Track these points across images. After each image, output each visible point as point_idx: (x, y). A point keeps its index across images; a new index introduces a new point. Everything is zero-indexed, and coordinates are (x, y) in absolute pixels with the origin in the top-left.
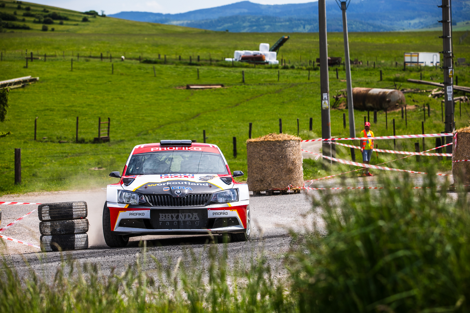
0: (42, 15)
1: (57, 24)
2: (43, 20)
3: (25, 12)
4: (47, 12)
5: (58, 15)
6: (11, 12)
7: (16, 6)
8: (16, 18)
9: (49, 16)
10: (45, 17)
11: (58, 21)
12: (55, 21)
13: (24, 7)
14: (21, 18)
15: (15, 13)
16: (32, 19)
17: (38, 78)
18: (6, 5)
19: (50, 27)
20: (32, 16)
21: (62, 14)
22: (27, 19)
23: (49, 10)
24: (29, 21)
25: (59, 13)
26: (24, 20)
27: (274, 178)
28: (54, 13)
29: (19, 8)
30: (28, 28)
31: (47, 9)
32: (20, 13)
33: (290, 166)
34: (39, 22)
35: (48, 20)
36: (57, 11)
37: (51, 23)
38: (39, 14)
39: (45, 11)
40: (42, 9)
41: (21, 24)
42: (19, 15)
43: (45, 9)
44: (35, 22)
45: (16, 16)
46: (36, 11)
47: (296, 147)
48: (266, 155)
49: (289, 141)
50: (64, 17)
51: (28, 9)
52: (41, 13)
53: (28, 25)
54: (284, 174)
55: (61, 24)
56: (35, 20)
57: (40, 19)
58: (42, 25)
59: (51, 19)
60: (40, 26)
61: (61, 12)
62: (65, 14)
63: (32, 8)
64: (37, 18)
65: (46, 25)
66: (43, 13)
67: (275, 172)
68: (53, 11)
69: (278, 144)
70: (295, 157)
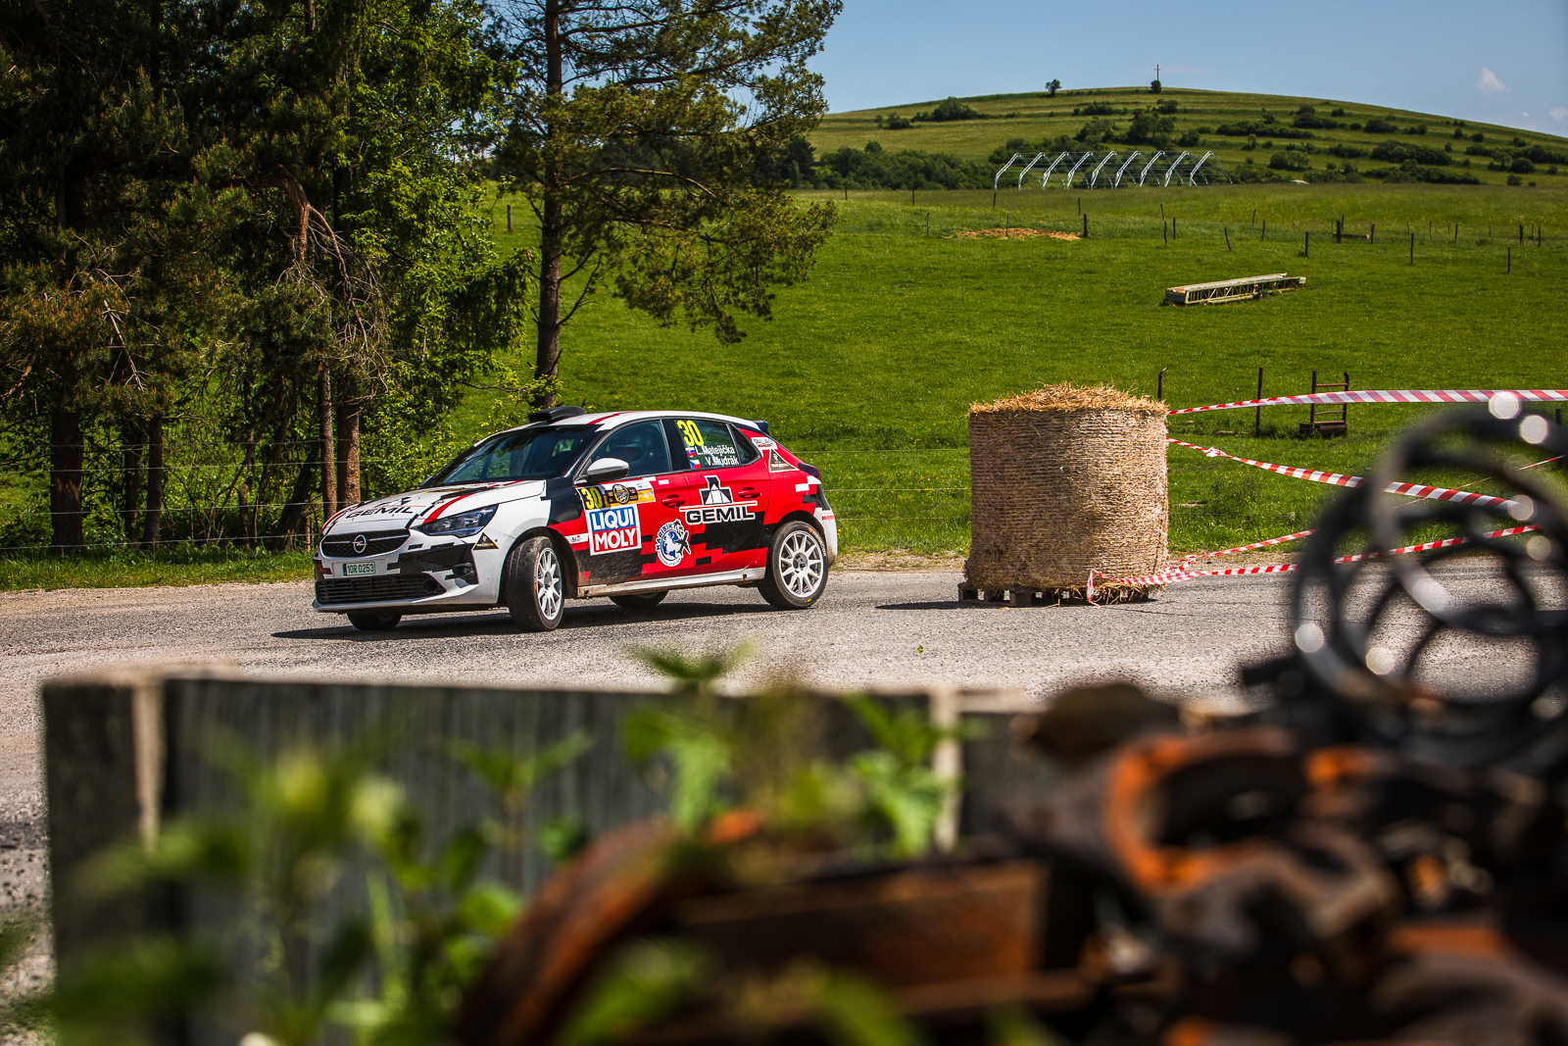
0: (1507, 151)
1: (1543, 172)
2: (1510, 163)
3: (1471, 144)
4: (1523, 144)
5: (1547, 152)
6: (1437, 146)
7: (1452, 131)
8: (1450, 159)
9: (1525, 154)
10: (1515, 156)
11: (1546, 167)
12: (1537, 167)
13: (1470, 134)
14: (1461, 159)
15: (1448, 149)
16: (1486, 161)
17: (1303, 280)
18: (1430, 130)
19: (1526, 178)
20: (1486, 154)
21: (1555, 149)
22: (1474, 160)
23: (1527, 141)
24: (1478, 167)
25: (1549, 148)
26: (1466, 164)
28: (1537, 147)
29: (1458, 136)
30: (1475, 182)
31: (1522, 139)
32: (1460, 146)
34: (1502, 169)
35: (1523, 163)
36: (1543, 144)
37: (1529, 170)
38: (1501, 151)
39: (1517, 143)
40: (1511, 139)
41: (1460, 172)
42: (1457, 152)
43: (1517, 137)
44: (1491, 168)
45: (1449, 154)
46: (1497, 142)
47: (1124, 434)
48: (1015, 460)
49: (1098, 411)
50: (1559, 156)
51: (1478, 138)
52: (1508, 147)
53: (1474, 173)
54: (1073, 531)
55: (1553, 172)
56: (1492, 163)
57: (1503, 162)
58: (1509, 174)
59: (1529, 161)
60: (1504, 176)
61: (1553, 144)
62: (1562, 149)
63: (1487, 136)
64: (1496, 158)
65: (1516, 175)
66: (1513, 147)
67: (1042, 522)
68: (1535, 142)
69: (1054, 421)
70: (1117, 471)
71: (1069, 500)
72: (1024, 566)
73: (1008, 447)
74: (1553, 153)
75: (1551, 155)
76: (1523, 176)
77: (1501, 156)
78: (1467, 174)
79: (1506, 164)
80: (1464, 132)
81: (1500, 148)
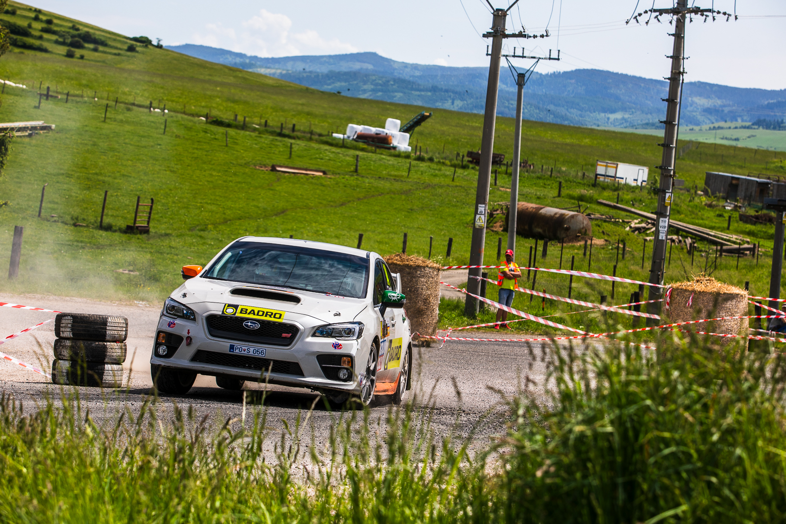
0: (68, 33)
1: (89, 49)
2: (69, 41)
3: (44, 25)
4: (78, 30)
5: (93, 36)
6: (23, 23)
7: (33, 15)
8: (30, 33)
9: (79, 36)
10: (73, 36)
11: (91, 46)
12: (86, 45)
13: (44, 18)
14: (37, 34)
15: (30, 26)
16: (54, 37)
17: (53, 126)
18: (18, 12)
19: (78, 52)
20: (54, 33)
21: (99, 35)
22: (46, 36)
23: (81, 27)
24: (48, 40)
25: (94, 34)
26: (41, 38)
28: (88, 32)
29: (36, 19)
30: (45, 51)
31: (78, 26)
32: (37, 26)
34: (63, 44)
35: (78, 42)
36: (91, 31)
37: (80, 47)
38: (64, 32)
39: (74, 28)
40: (70, 25)
41: (37, 43)
42: (35, 29)
43: (75, 25)
44: (57, 42)
45: (30, 30)
46: (61, 26)
50: (101, 40)
51: (49, 22)
52: (68, 30)
53: (46, 45)
55: (95, 50)
56: (57, 40)
57: (64, 39)
58: (68, 48)
59: (81, 41)
60: (63, 50)
62: (103, 36)
63: (55, 21)
64: (61, 36)
65: (73, 49)
66: (71, 31)
68: (86, 29)
74: (97, 37)
75: (95, 38)
76: (77, 50)
77: (64, 35)
78: (41, 44)
79: (67, 41)
80: (41, 17)
81: (63, 30)
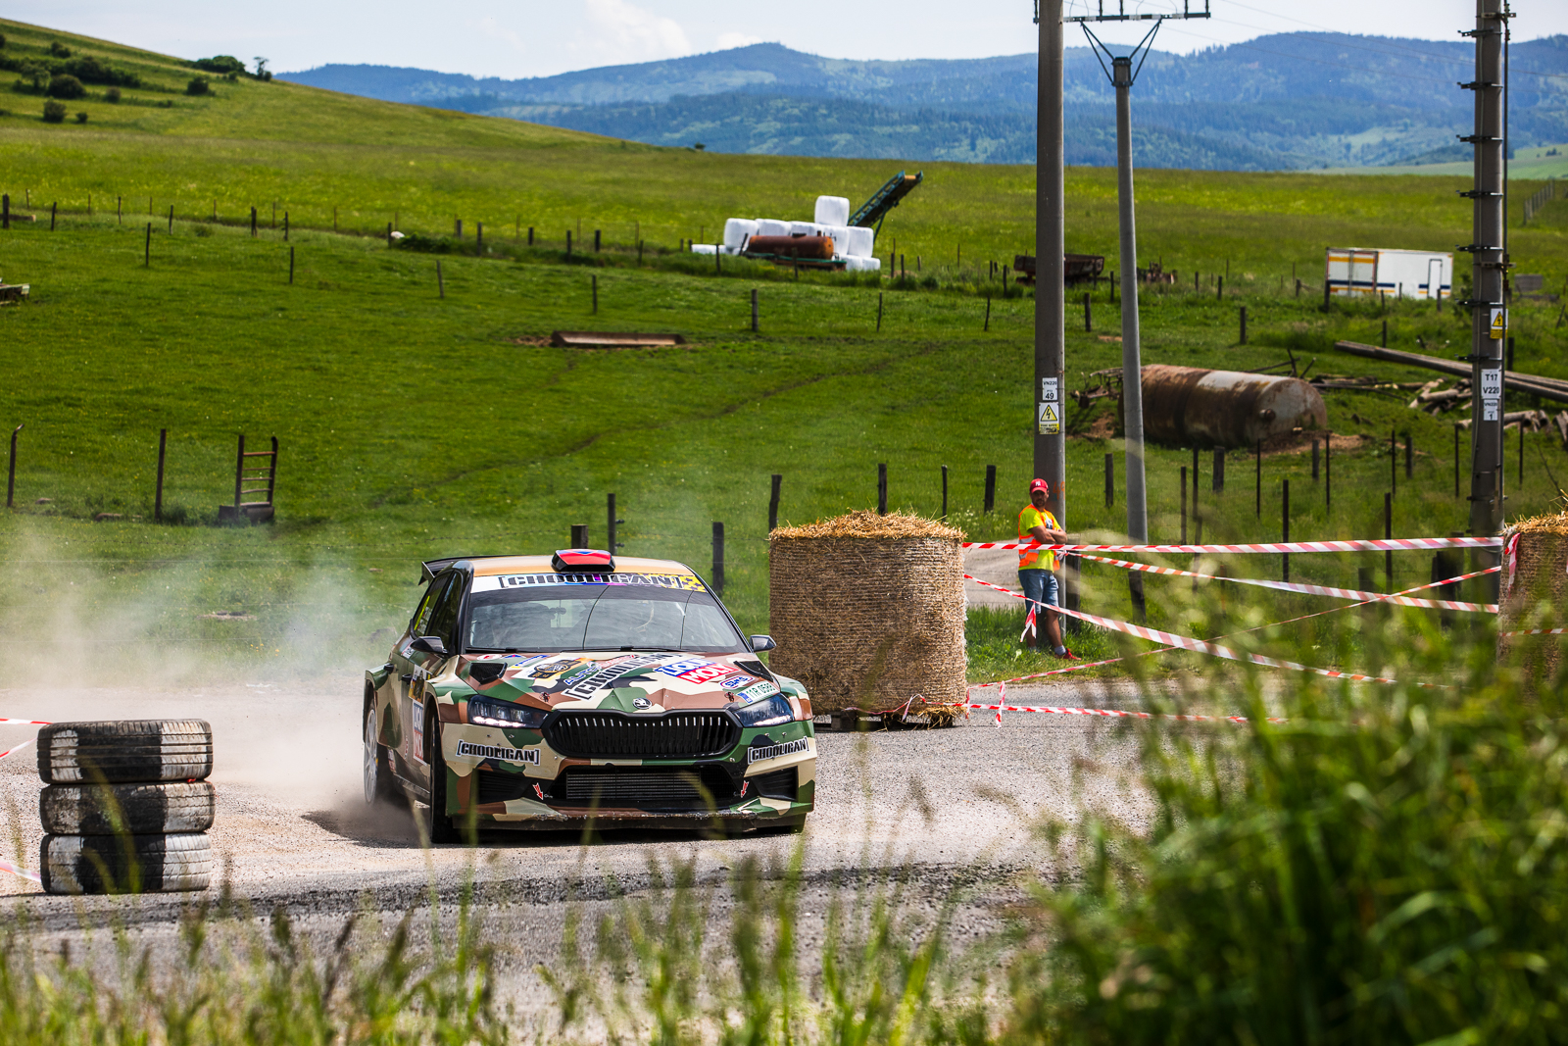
0: (43, 63)
1: (97, 98)
2: (47, 83)
4: (66, 54)
5: (104, 67)
9: (70, 68)
10: (56, 71)
11: (102, 91)
12: (89, 89)
16: (10, 79)
17: (26, 287)
19: (72, 108)
20: (10, 67)
21: (116, 63)
23: (72, 48)
25: (106, 61)
27: (861, 670)
28: (90, 58)
31: (65, 46)
33: (920, 627)
34: (35, 90)
35: (67, 83)
36: (99, 55)
37: (76, 94)
38: (32, 63)
39: (57, 51)
40: (47, 44)
43: (58, 44)
44: (18, 89)
46: (26, 49)
47: (943, 562)
48: (839, 586)
49: (921, 539)
50: (122, 73)
52: (44, 58)
54: (899, 656)
55: (113, 99)
56: (19, 82)
57: (36, 80)
58: (46, 100)
59: (76, 79)
60: (35, 105)
61: (114, 57)
62: (126, 63)
63: (11, 39)
64: (26, 74)
65: (57, 101)
66: (51, 58)
67: (867, 648)
68: (85, 52)
69: (881, 548)
70: (939, 598)
71: (895, 626)
72: (847, 691)
73: (832, 573)
74: (113, 69)
75: (109, 72)
76: (68, 103)
77: (34, 71)
79: (42, 83)
81: (31, 58)
